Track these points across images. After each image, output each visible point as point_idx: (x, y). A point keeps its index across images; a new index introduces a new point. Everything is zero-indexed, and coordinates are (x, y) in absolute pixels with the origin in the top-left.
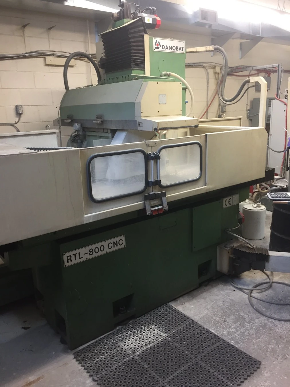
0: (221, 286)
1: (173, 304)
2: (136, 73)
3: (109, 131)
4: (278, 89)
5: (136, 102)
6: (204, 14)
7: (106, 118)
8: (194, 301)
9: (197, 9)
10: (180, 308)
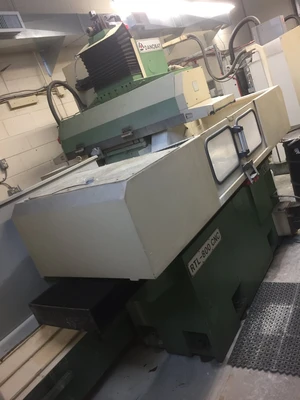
0: (291, 248)
1: (267, 281)
2: (136, 78)
3: (142, 140)
4: (221, 68)
5: (177, 95)
6: (137, 17)
7: (135, 128)
8: (282, 270)
9: (129, 14)
10: (277, 280)
